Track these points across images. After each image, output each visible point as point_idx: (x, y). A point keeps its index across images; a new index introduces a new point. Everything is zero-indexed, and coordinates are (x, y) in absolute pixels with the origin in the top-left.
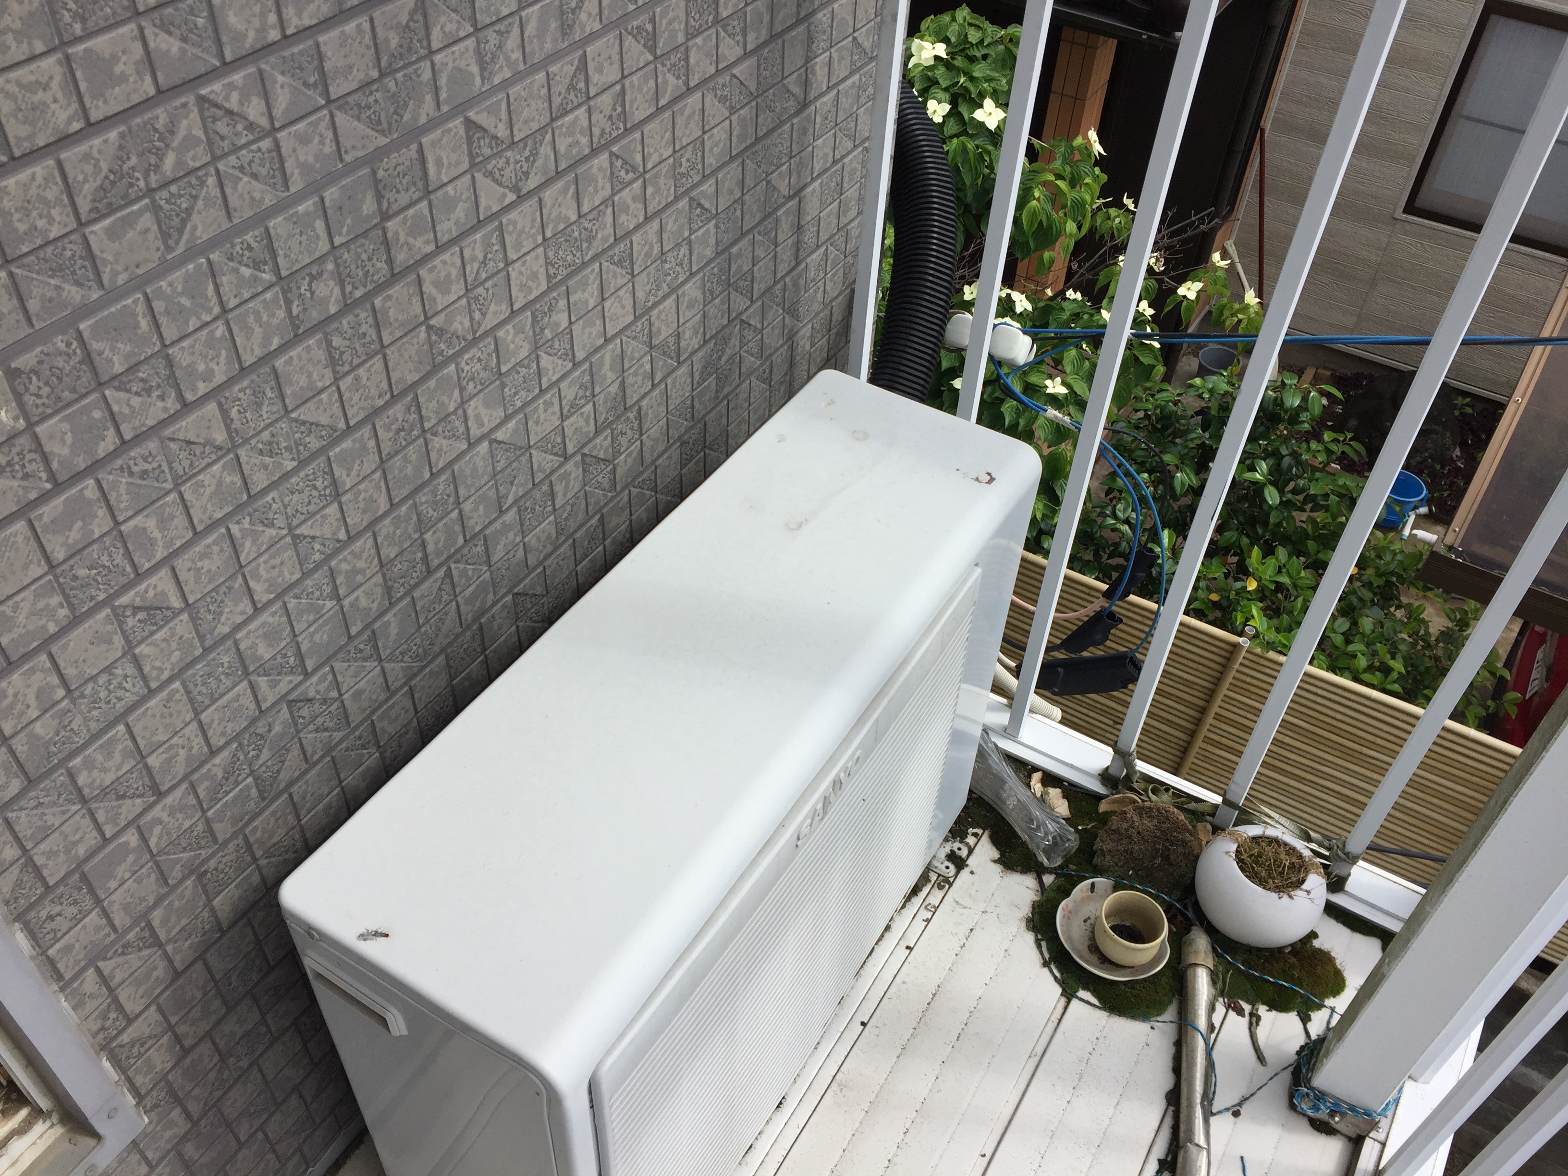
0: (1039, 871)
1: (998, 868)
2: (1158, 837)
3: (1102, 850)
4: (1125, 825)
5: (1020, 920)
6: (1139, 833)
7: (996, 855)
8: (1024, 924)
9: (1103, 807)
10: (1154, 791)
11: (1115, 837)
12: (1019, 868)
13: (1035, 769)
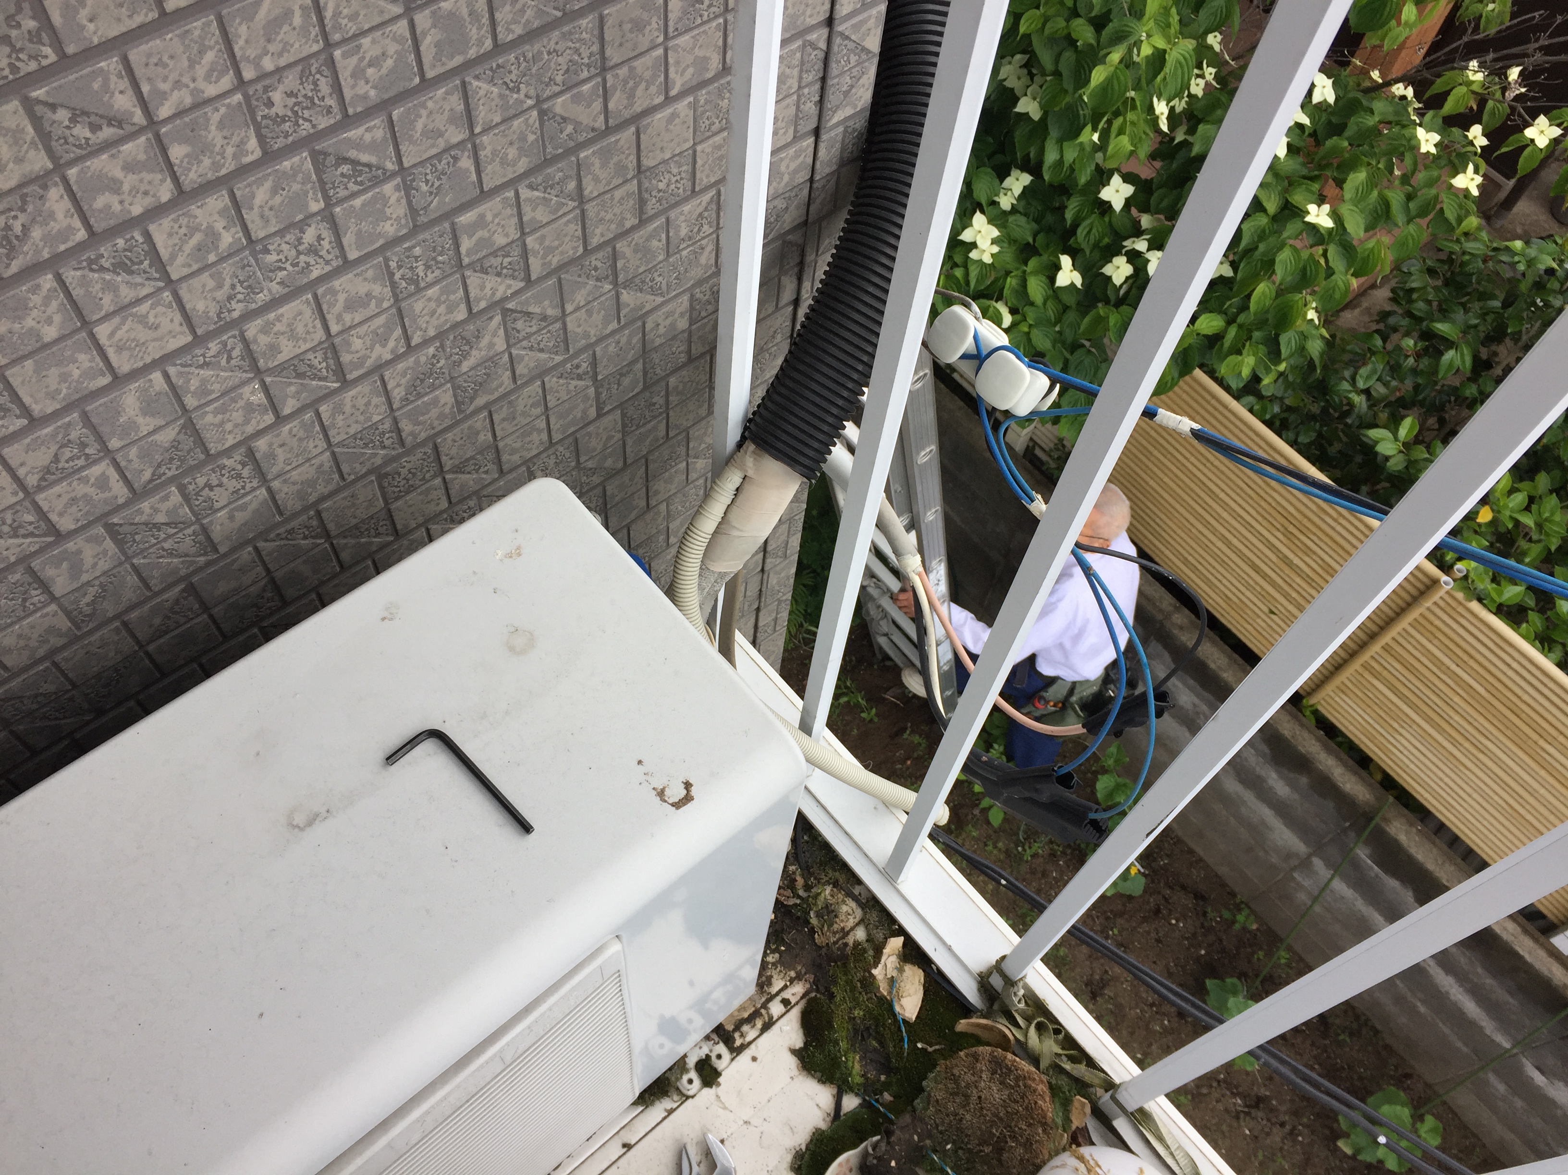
0: (842, 1088)
1: (792, 1062)
2: (1001, 1119)
3: (929, 1095)
4: (969, 1078)
5: (788, 1150)
6: (980, 1097)
7: (798, 1041)
8: (789, 1158)
9: (963, 1025)
10: (1040, 1028)
11: (951, 1086)
12: (819, 1074)
13: (902, 932)
